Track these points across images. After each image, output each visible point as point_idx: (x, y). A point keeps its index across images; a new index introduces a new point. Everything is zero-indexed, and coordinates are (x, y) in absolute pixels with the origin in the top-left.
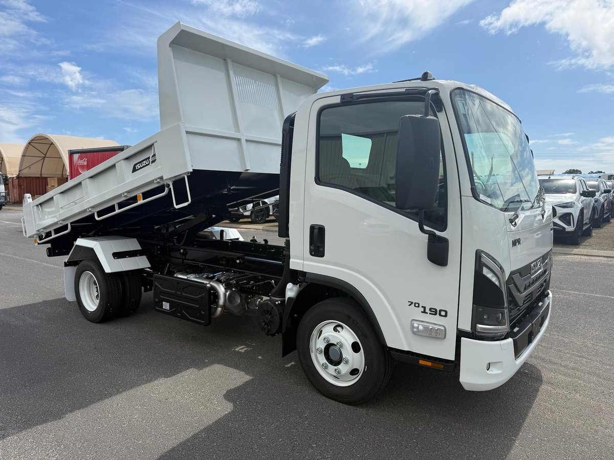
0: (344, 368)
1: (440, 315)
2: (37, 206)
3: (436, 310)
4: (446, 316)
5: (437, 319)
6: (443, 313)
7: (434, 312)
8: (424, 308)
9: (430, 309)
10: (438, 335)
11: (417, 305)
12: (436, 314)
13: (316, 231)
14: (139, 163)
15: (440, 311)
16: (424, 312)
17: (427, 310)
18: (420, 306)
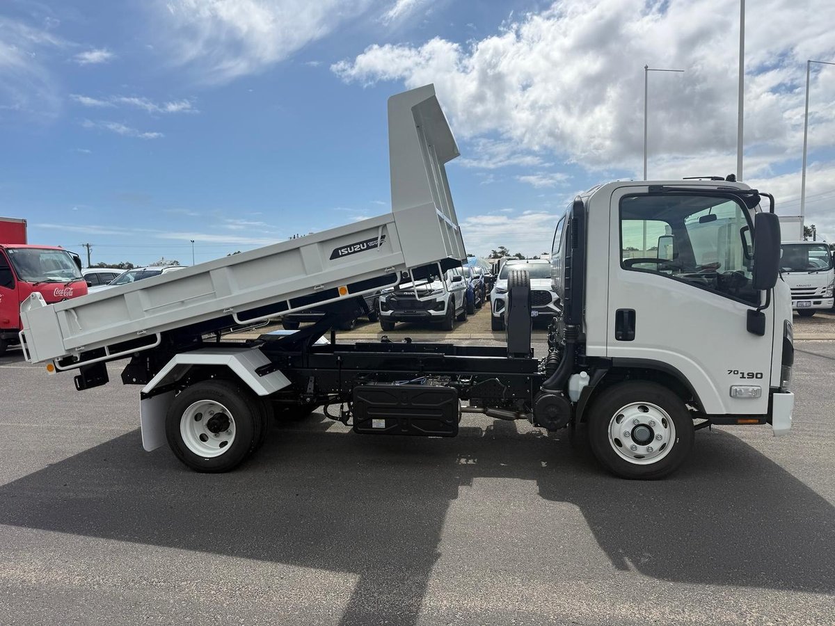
0: (655, 445)
1: (757, 377)
2: (66, 310)
3: (753, 373)
4: (761, 378)
5: (754, 381)
6: (759, 376)
7: (751, 376)
8: (743, 374)
9: (748, 374)
10: (755, 395)
11: (736, 372)
12: (753, 378)
13: (626, 316)
14: (346, 247)
15: (757, 374)
16: (743, 377)
17: (746, 376)
18: (739, 372)
